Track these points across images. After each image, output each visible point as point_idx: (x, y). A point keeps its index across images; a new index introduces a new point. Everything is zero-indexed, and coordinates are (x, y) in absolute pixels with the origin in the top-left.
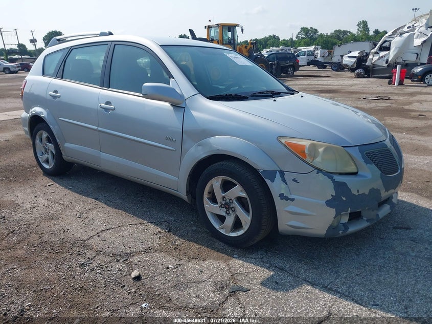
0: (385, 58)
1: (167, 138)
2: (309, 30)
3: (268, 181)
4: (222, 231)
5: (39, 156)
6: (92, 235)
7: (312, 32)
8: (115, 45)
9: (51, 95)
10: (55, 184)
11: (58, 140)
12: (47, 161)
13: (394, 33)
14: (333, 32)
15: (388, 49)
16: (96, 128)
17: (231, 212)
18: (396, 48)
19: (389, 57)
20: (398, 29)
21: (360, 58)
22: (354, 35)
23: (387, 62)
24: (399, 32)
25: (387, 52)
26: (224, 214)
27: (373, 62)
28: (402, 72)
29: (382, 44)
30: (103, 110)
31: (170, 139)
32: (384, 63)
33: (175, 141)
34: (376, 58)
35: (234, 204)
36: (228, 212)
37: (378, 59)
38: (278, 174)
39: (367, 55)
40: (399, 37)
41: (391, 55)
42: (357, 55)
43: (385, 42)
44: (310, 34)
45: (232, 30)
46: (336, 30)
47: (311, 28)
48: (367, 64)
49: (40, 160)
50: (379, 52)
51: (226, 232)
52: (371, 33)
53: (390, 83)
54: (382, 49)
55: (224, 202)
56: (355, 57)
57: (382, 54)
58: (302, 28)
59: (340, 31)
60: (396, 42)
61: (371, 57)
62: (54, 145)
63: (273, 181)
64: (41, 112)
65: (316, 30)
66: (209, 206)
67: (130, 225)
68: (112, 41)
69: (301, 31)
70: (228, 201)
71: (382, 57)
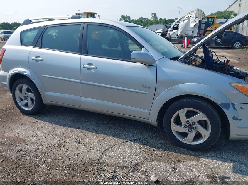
0: (176, 33)
1: (143, 86)
2: (126, 17)
3: (225, 110)
4: (186, 142)
5: (18, 101)
6: (99, 155)
7: (128, 18)
8: (88, 25)
9: (33, 60)
10: (39, 121)
11: (40, 91)
12: (27, 105)
13: (180, 20)
14: (139, 18)
15: (177, 28)
16: (79, 81)
17: (192, 130)
18: (181, 28)
19: (178, 33)
20: (182, 18)
21: (163, 33)
22: (150, 20)
23: (177, 35)
24: (182, 19)
25: (177, 30)
26: (187, 132)
27: (170, 35)
28: (188, 41)
29: (174, 26)
30: (86, 69)
31: (145, 87)
32: (176, 36)
33: (149, 88)
34: (171, 33)
35: (196, 125)
36: (190, 130)
37: (173, 34)
38: (231, 105)
39: (167, 32)
40: (183, 23)
41: (179, 31)
42: (161, 31)
43: (176, 24)
44: (127, 19)
45: (93, 16)
46: (140, 18)
47: (127, 16)
48: (167, 36)
49: (20, 104)
50: (173, 30)
51: (188, 142)
52: (158, 20)
53: (182, 46)
54: (174, 28)
55: (187, 125)
56: (160, 32)
57: (175, 31)
58: (122, 16)
59: (142, 18)
60: (181, 25)
61: (169, 32)
62: (34, 94)
63: (228, 109)
64: (24, 71)
65: (129, 17)
66: (174, 128)
67: (119, 144)
68: (84, 23)
69: (121, 18)
70: (191, 123)
71: (175, 32)
